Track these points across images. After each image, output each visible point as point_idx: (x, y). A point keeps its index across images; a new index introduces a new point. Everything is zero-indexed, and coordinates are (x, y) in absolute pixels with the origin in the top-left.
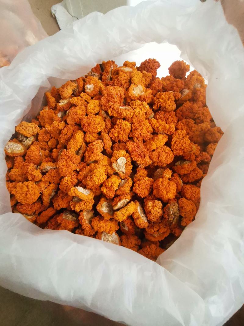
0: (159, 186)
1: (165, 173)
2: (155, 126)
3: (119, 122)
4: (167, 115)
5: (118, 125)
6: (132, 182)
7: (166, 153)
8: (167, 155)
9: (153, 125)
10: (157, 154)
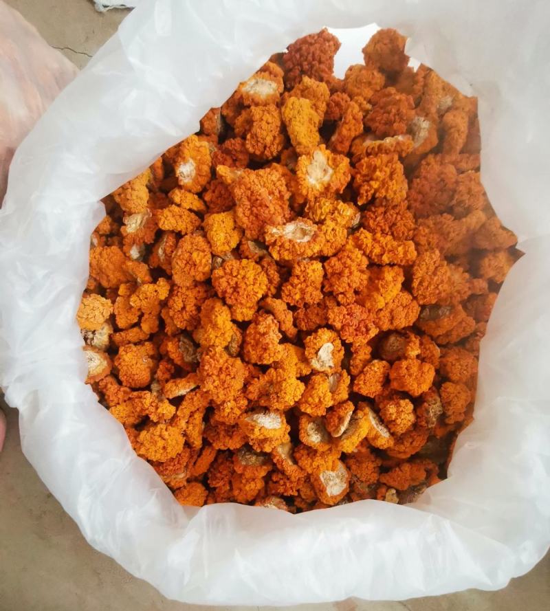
0: (404, 376)
1: (410, 348)
2: (374, 254)
3: (299, 270)
4: (392, 216)
5: (298, 277)
6: (349, 377)
7: (404, 307)
8: (408, 312)
9: (368, 252)
10: (388, 315)
